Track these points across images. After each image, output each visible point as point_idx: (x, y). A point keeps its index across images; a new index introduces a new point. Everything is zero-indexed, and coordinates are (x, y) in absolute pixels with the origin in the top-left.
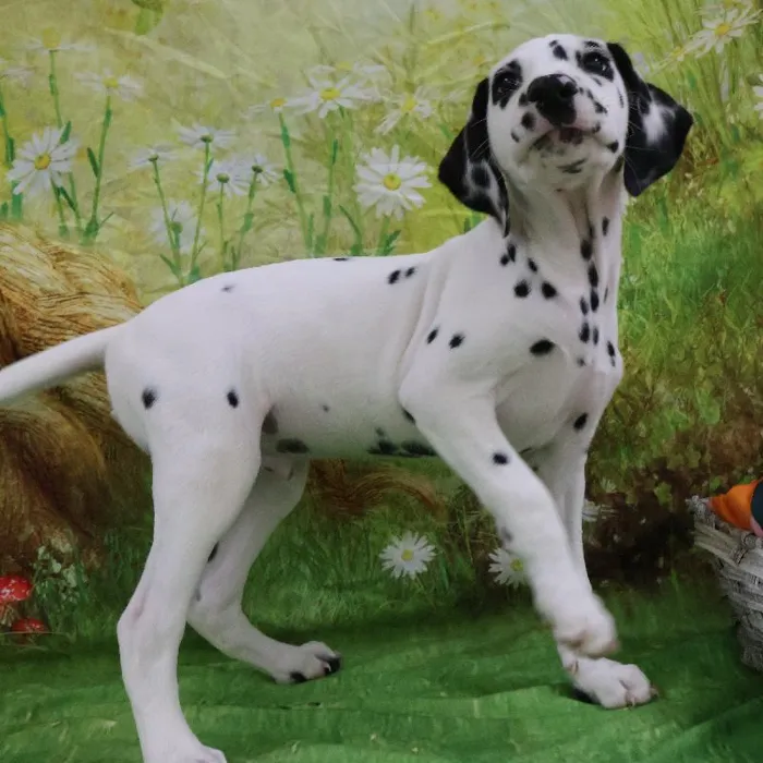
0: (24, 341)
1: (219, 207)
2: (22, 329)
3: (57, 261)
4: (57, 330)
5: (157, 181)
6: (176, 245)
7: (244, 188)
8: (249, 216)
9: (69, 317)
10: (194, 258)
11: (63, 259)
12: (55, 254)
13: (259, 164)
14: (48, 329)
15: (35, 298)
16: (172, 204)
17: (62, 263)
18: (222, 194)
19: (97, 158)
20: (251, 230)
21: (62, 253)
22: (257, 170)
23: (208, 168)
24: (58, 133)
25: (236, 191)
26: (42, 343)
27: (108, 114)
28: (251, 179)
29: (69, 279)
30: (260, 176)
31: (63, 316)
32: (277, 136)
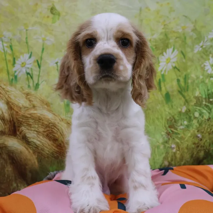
0: (17, 122)
2: (17, 118)
3: (27, 96)
4: (26, 119)
9: (30, 114)
11: (28, 95)
12: (27, 94)
14: (24, 118)
15: (21, 108)
17: (28, 97)
21: (28, 94)
24: (28, 55)
26: (22, 122)
27: (43, 49)
29: (30, 102)
31: (28, 114)
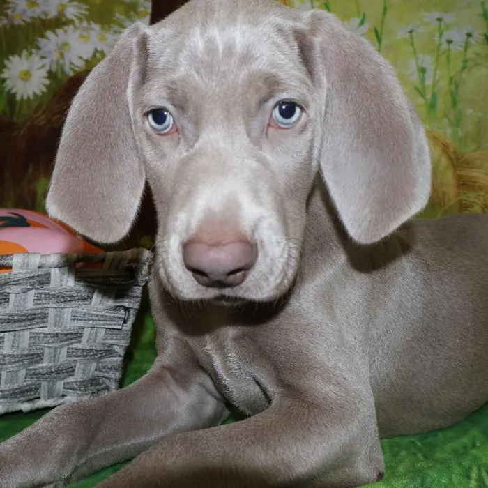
1: (448, 58)
5: (412, 44)
6: (423, 80)
7: (461, 46)
8: (465, 61)
10: (433, 88)
13: (470, 32)
16: (421, 56)
18: (449, 50)
19: (379, 33)
20: (466, 70)
22: (469, 35)
23: (441, 34)
24: (358, 20)
25: (457, 48)
27: (385, 9)
28: (465, 40)
30: (470, 39)
32: (480, 15)
